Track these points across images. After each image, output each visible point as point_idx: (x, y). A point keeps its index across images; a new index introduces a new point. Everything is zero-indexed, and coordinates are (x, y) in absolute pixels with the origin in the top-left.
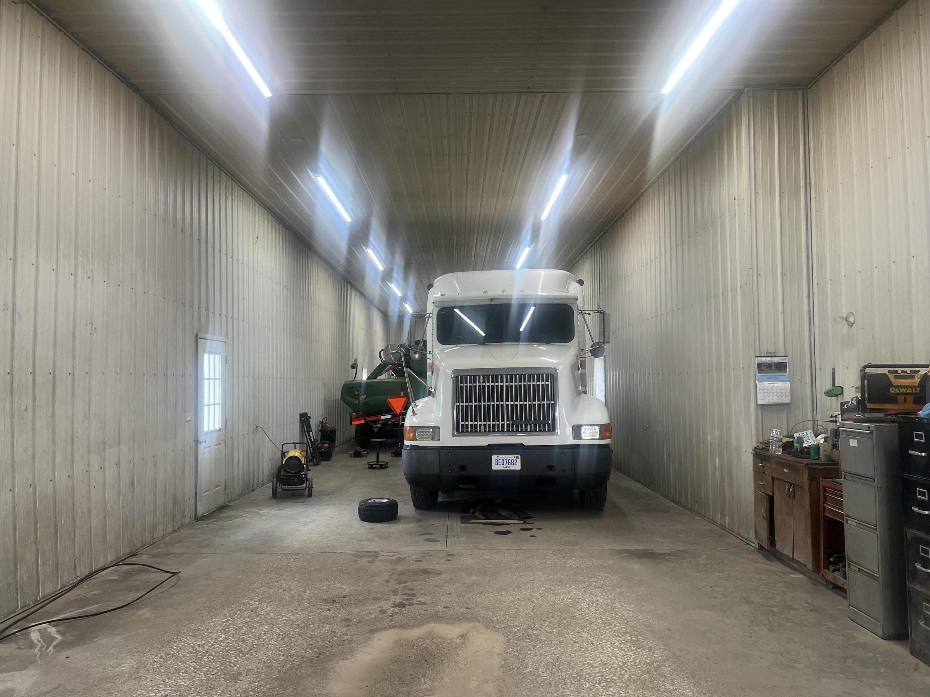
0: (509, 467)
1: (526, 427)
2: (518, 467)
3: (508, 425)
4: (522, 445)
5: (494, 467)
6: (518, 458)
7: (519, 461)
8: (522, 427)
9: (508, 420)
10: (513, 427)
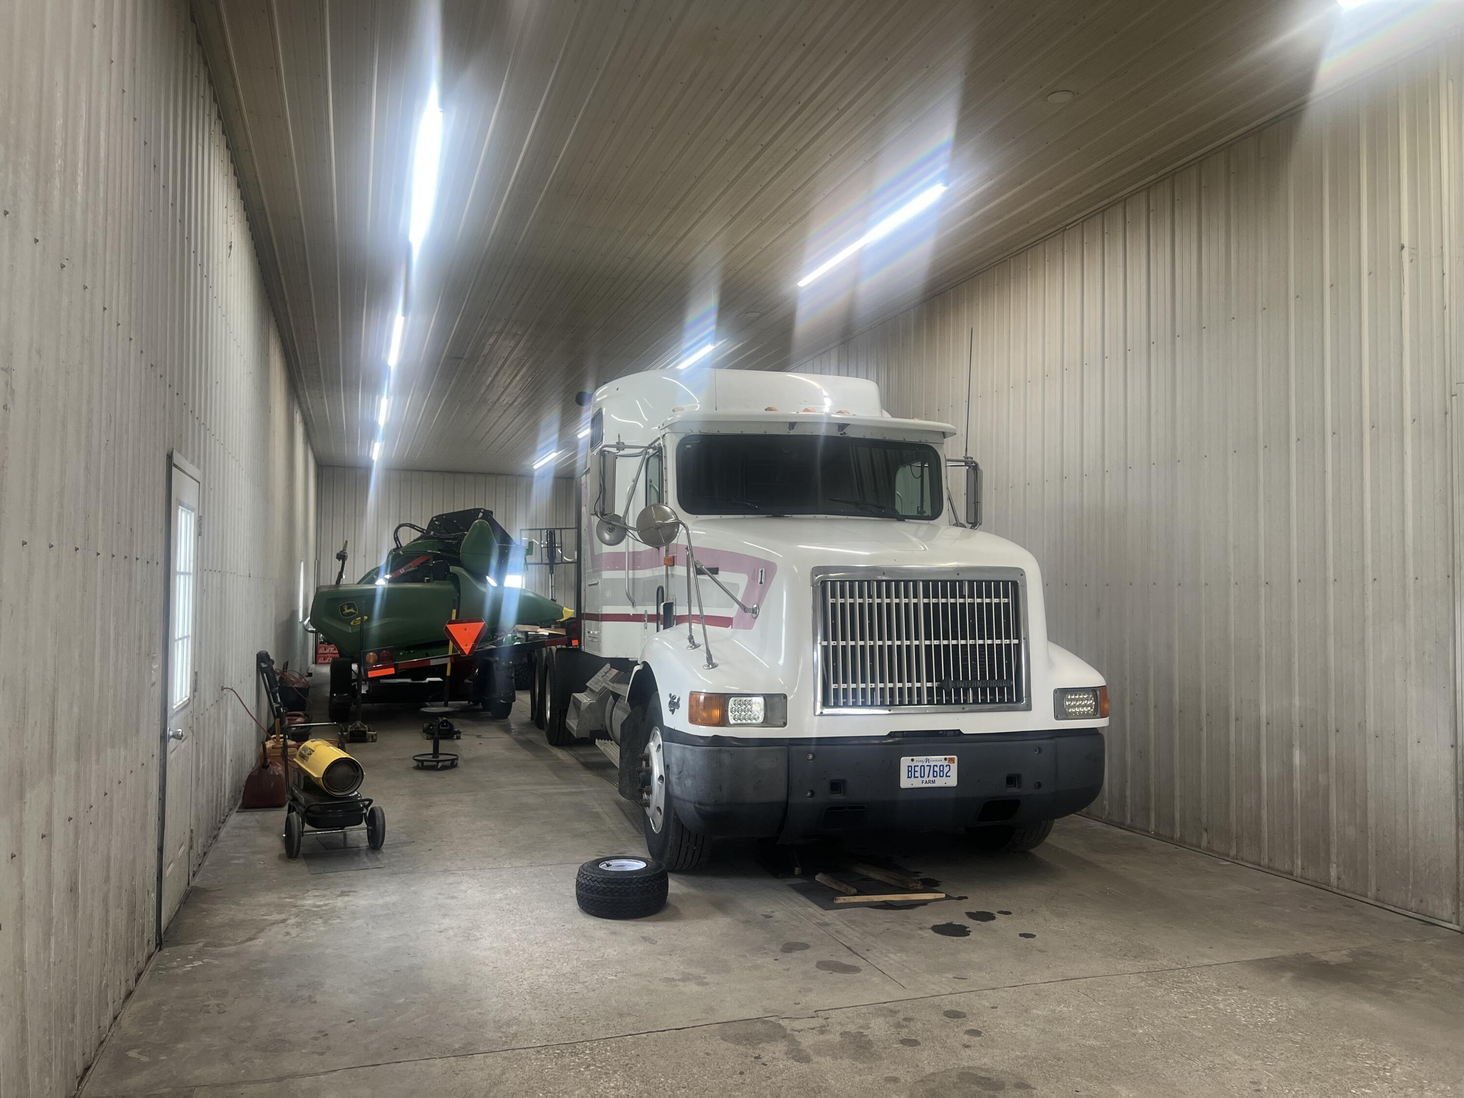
0: (934, 782)
1: (966, 694)
2: (952, 781)
3: (930, 690)
4: (958, 733)
5: (905, 782)
6: (952, 760)
7: (954, 767)
8: (957, 694)
9: (929, 679)
10: (939, 694)
